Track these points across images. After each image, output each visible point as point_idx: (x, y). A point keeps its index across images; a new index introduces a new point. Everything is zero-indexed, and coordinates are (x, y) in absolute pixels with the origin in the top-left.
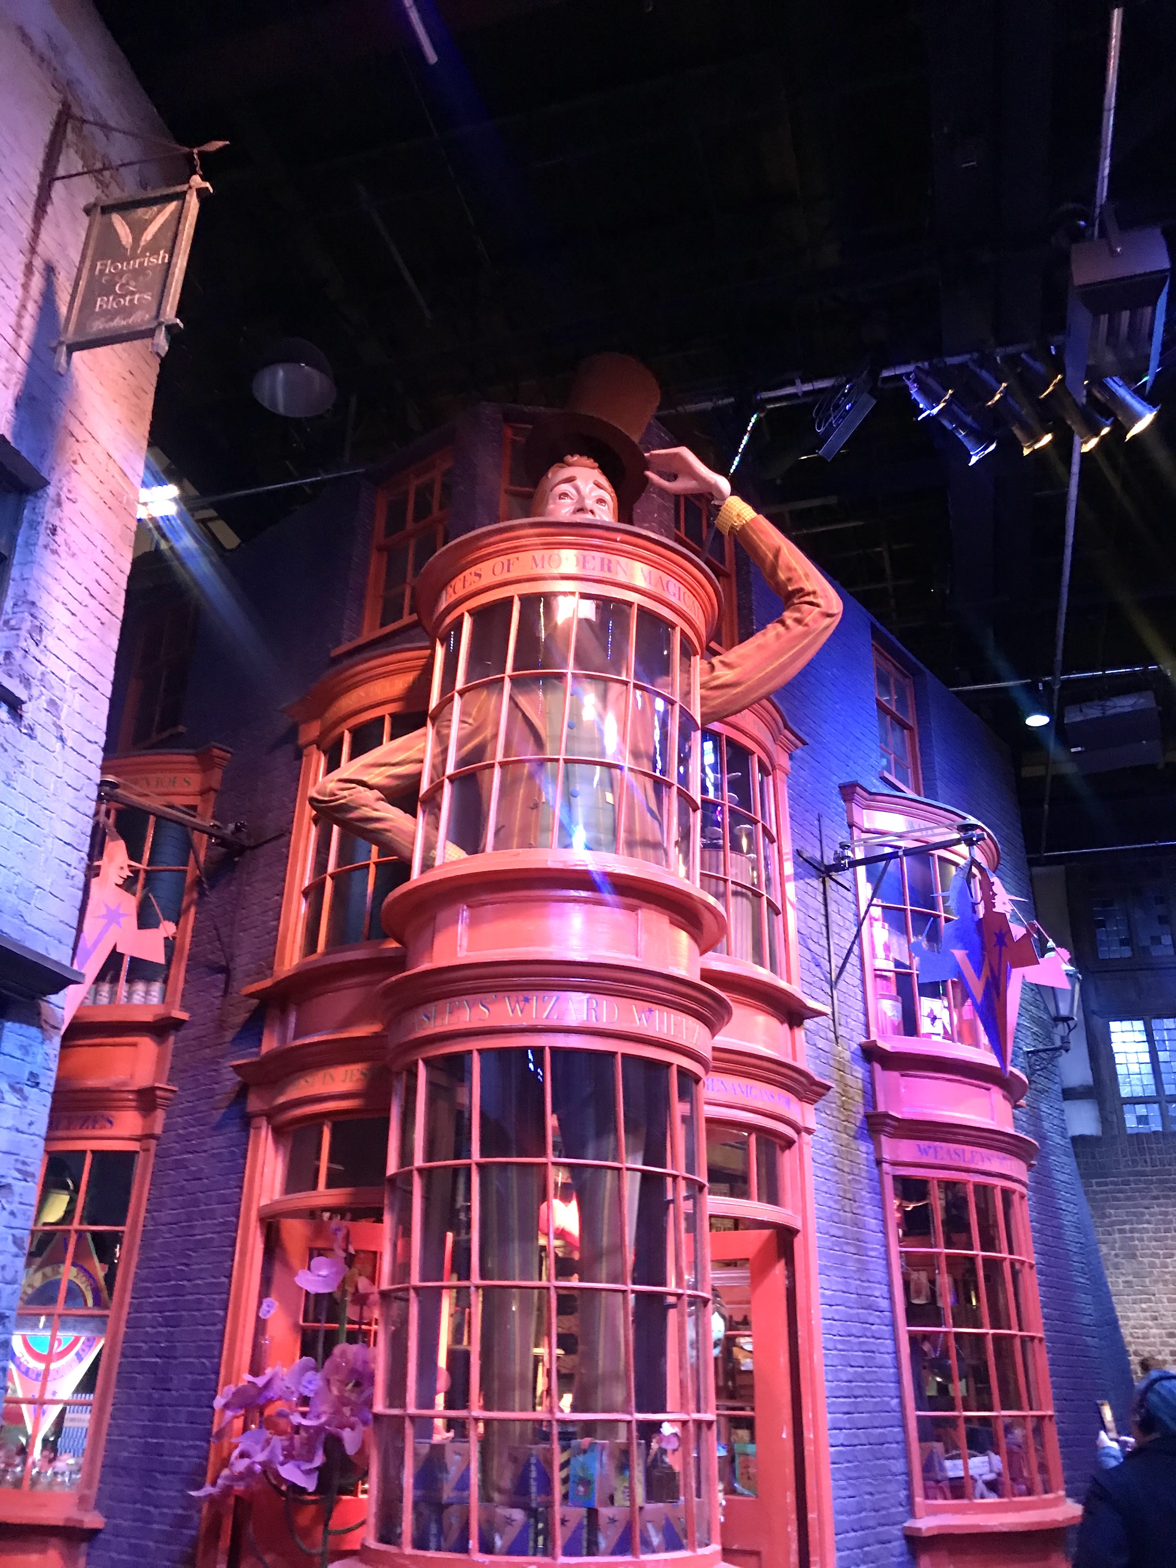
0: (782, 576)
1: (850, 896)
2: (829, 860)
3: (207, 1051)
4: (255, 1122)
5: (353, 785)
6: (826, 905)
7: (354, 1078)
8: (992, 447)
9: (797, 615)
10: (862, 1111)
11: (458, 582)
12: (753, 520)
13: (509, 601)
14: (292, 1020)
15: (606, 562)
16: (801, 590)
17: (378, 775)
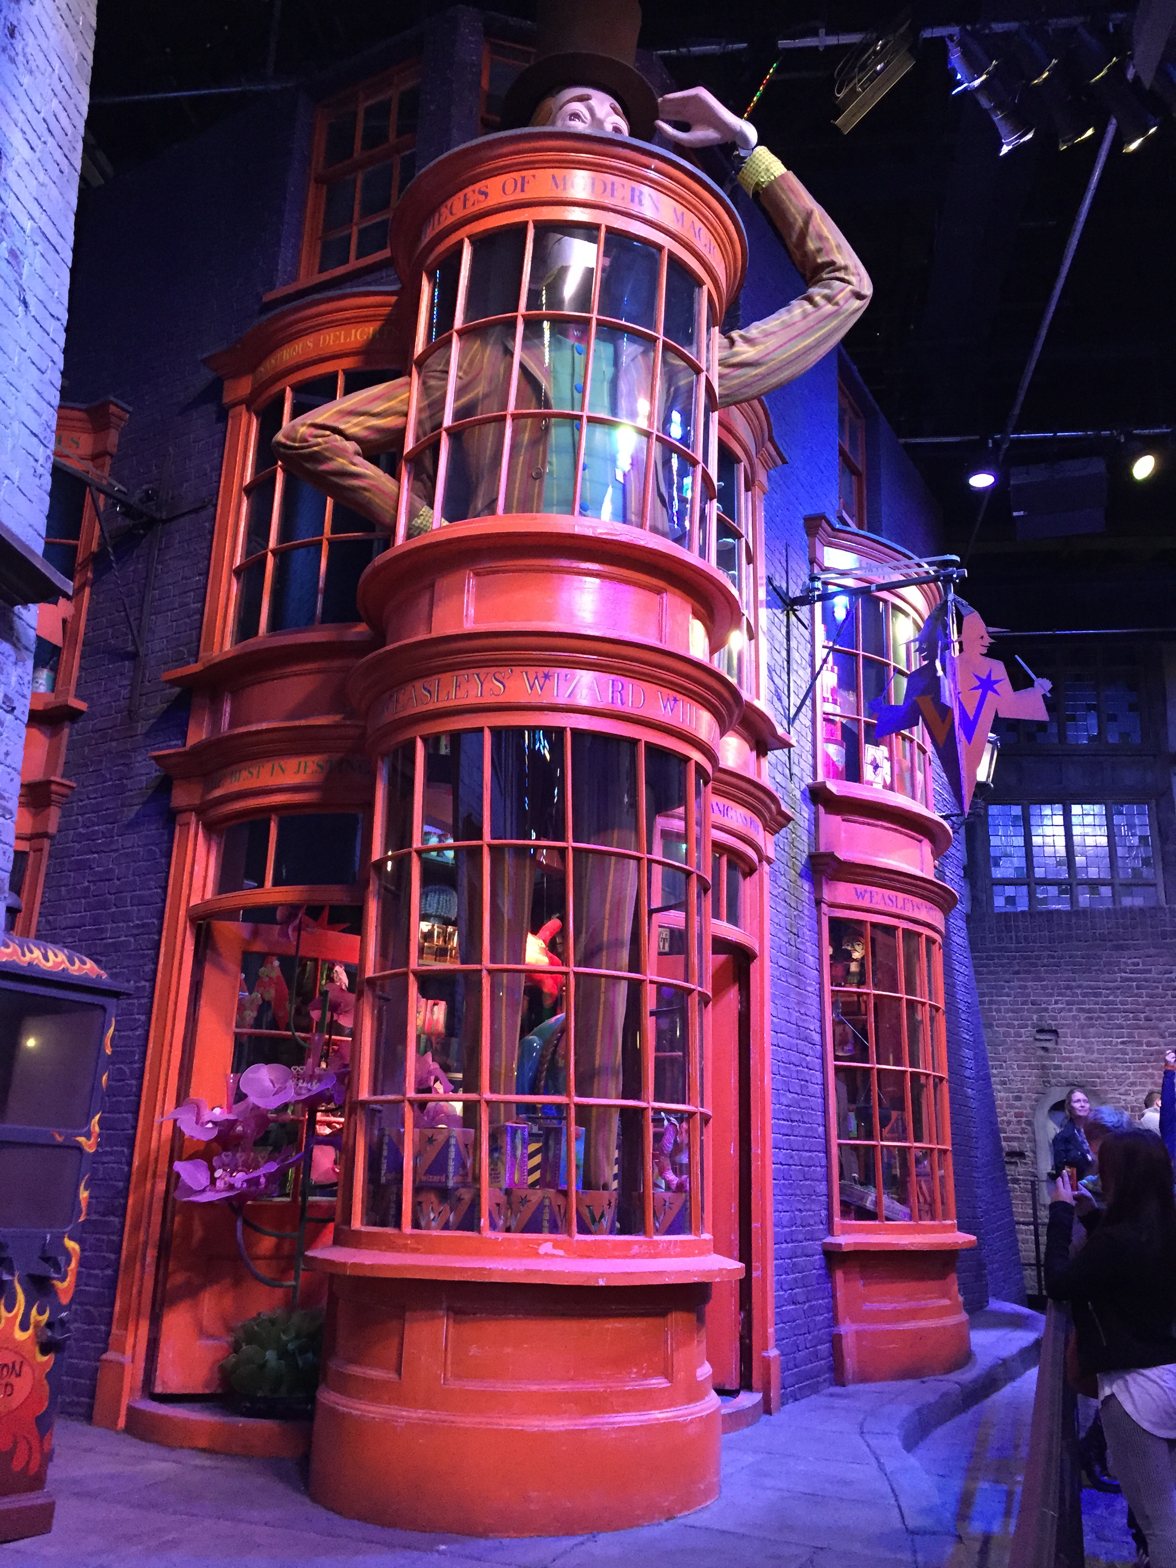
0: (811, 245)
1: (806, 634)
2: (795, 592)
3: (114, 744)
4: (181, 818)
5: (328, 433)
6: (788, 640)
7: (309, 771)
8: (1029, 136)
9: (826, 291)
10: (806, 850)
11: (456, 201)
12: (782, 176)
13: (523, 226)
14: (227, 709)
15: (637, 193)
16: (833, 263)
17: (356, 425)
